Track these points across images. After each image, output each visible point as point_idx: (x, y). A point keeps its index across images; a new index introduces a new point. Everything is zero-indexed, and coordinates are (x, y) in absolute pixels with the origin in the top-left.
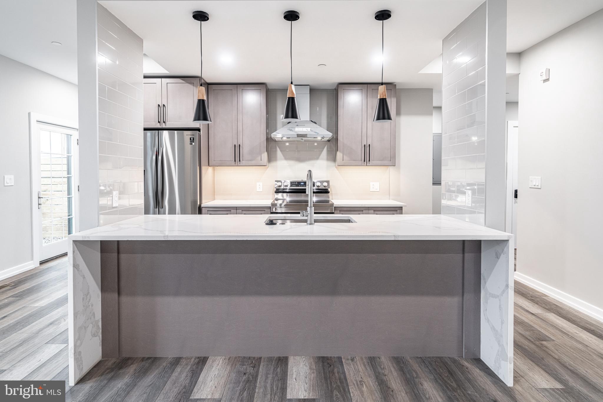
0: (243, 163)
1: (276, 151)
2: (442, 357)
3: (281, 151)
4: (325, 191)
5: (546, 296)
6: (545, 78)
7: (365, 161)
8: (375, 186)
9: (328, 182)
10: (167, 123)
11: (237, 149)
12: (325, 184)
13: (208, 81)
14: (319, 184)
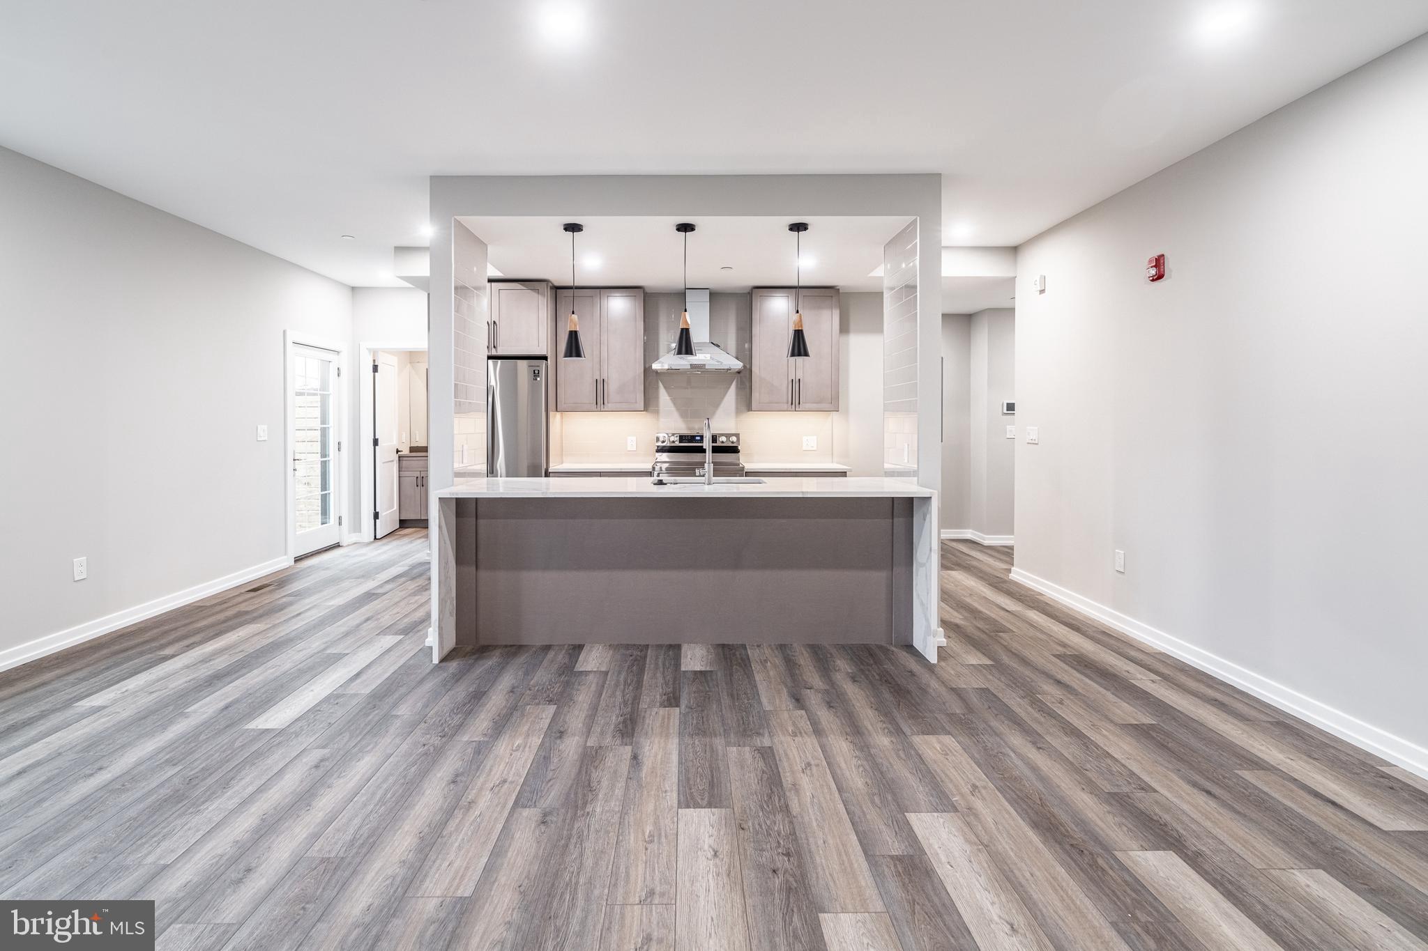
0: (609, 406)
1: (657, 388)
2: (867, 644)
3: (665, 387)
4: (734, 450)
5: (1041, 594)
6: (1039, 289)
7: (792, 404)
8: (810, 442)
9: (737, 435)
10: (499, 348)
11: (600, 386)
12: (734, 439)
13: (557, 284)
14: (723, 439)
